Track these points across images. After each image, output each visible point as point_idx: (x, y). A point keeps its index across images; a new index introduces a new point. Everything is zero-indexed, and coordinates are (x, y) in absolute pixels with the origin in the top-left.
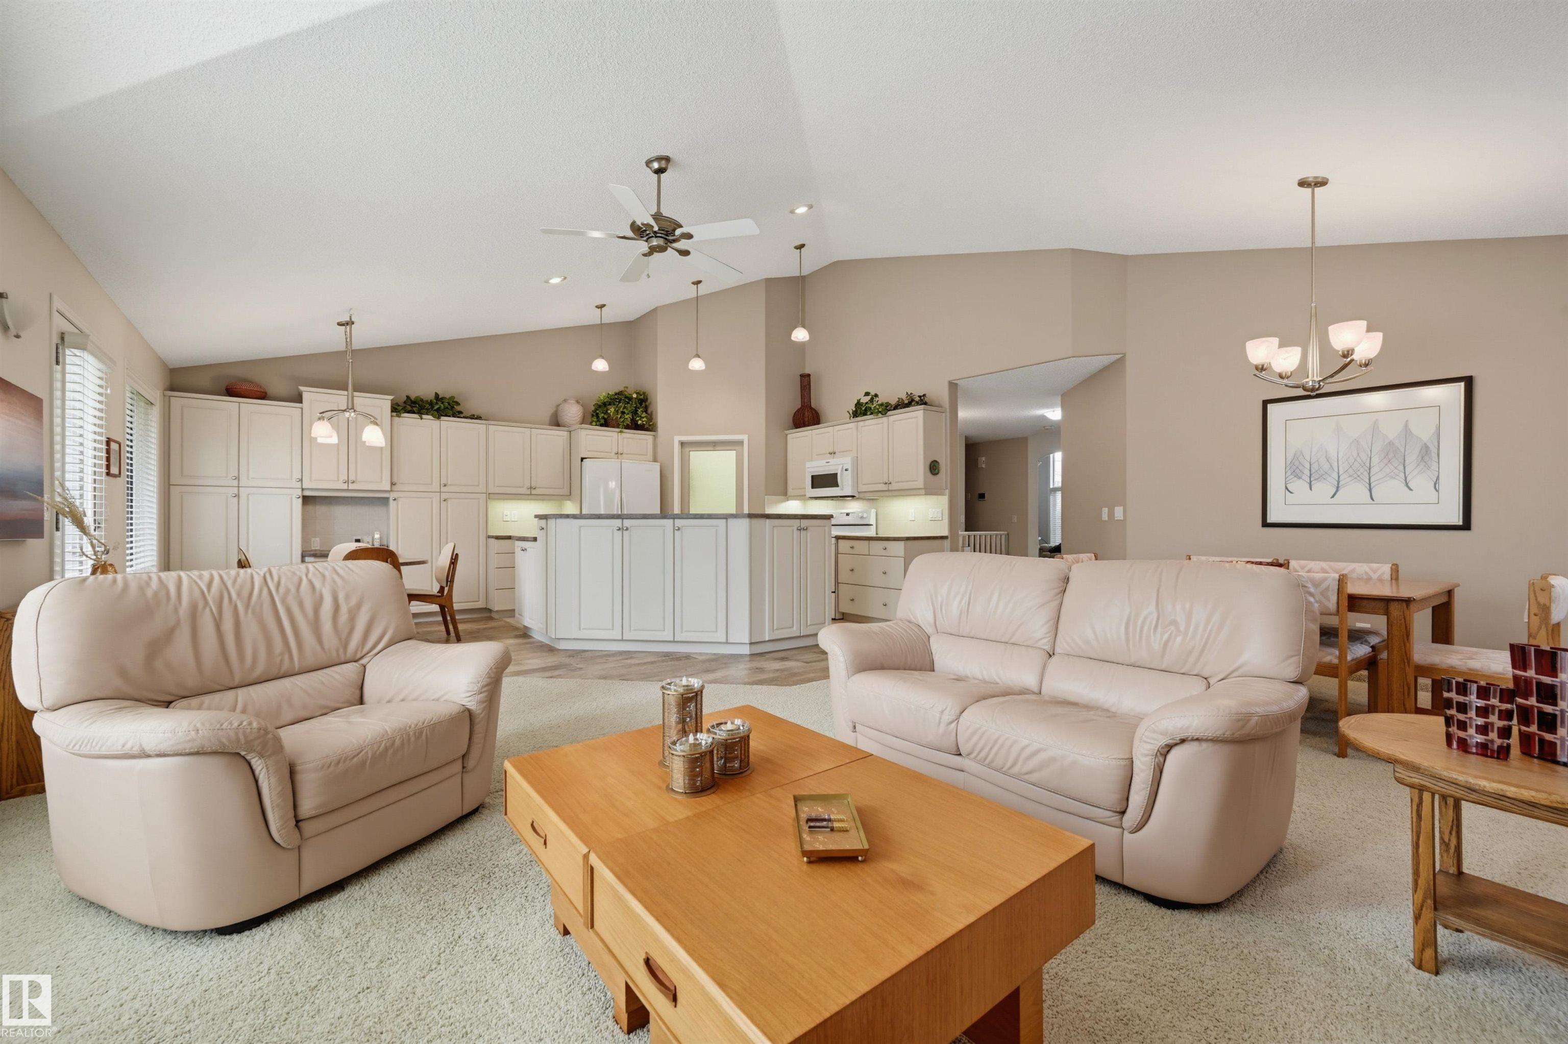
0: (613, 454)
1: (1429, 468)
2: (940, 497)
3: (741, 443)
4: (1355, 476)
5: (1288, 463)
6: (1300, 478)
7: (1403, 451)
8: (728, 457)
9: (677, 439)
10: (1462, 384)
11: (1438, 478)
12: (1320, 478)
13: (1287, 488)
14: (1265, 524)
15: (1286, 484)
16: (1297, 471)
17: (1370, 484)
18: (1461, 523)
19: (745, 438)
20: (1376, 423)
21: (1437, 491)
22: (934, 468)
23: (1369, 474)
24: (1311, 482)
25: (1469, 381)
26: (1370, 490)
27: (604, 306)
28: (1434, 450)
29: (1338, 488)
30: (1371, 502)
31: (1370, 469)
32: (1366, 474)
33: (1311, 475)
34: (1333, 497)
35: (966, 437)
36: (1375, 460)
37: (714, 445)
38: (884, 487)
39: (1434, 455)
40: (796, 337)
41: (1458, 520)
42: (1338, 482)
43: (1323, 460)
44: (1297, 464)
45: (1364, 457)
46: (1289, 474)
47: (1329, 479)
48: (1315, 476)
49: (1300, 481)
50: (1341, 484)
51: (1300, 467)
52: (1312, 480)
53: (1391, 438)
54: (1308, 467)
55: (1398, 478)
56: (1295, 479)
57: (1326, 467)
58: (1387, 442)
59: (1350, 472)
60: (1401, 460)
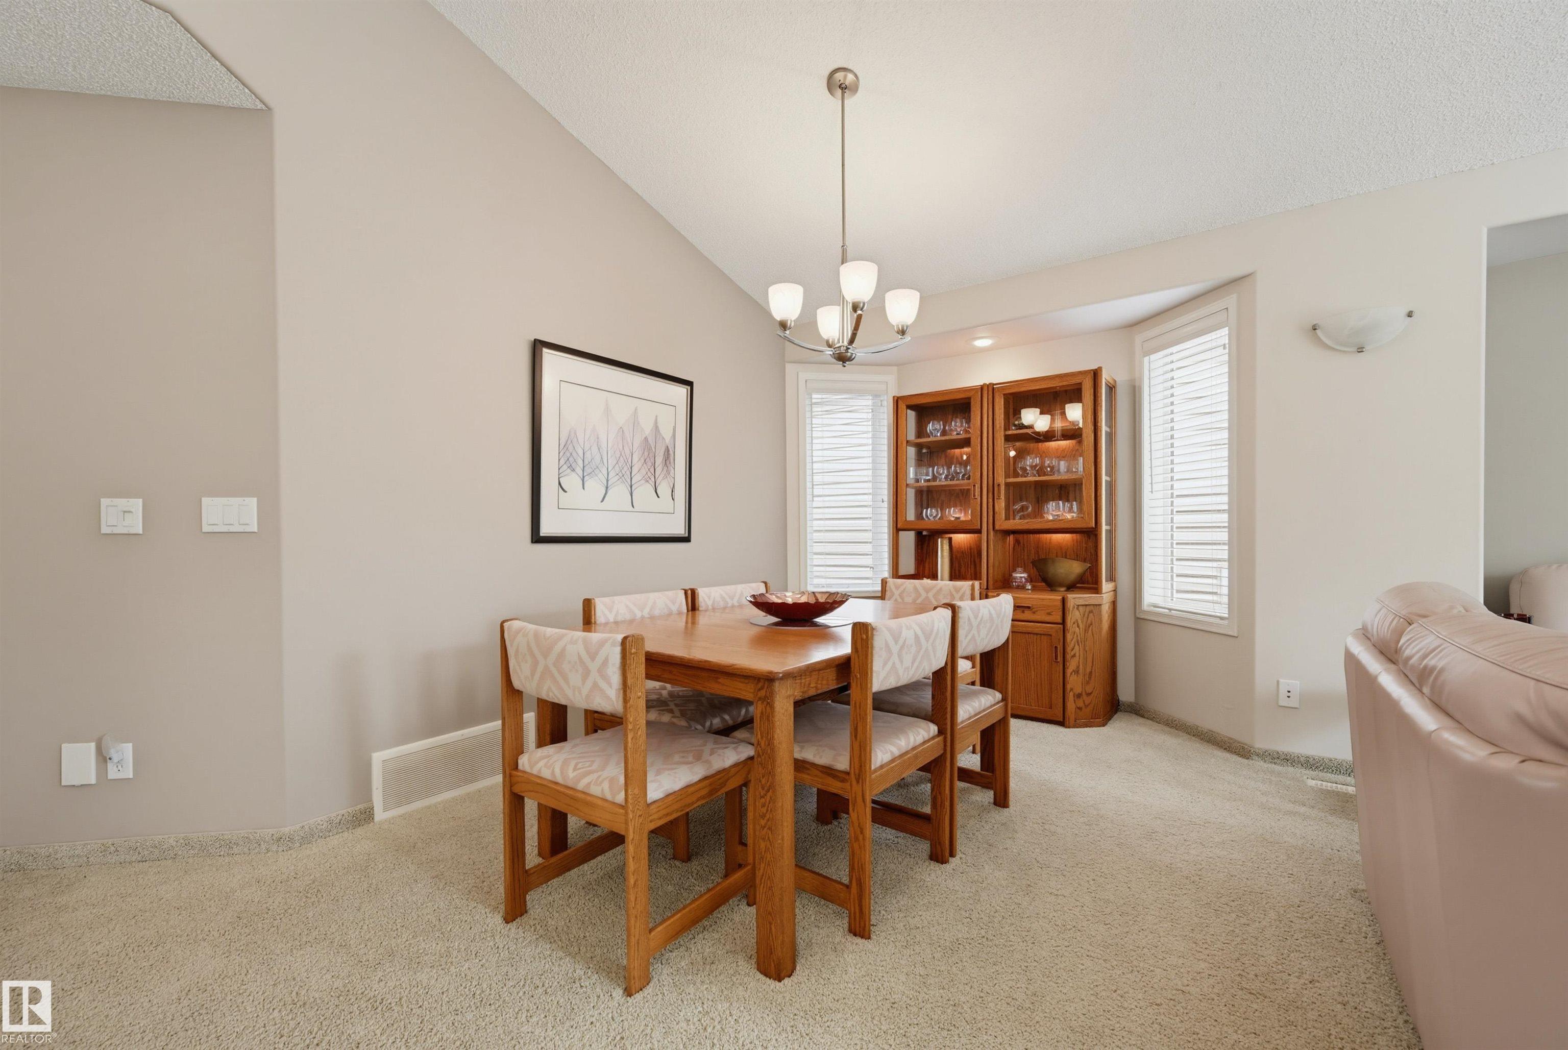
4: (620, 475)
5: (562, 445)
6: (573, 470)
7: (653, 450)
10: (688, 389)
12: (592, 473)
13: (560, 484)
14: (537, 538)
15: (559, 477)
16: (571, 459)
17: (631, 487)
18: (687, 535)
20: (635, 414)
21: (674, 499)
23: (631, 473)
24: (584, 477)
25: (691, 387)
26: (631, 492)
28: (671, 454)
29: (607, 488)
30: (631, 508)
31: (631, 467)
32: (629, 473)
33: (584, 467)
34: (602, 502)
36: (635, 458)
39: (672, 460)
41: (685, 532)
42: (607, 481)
43: (595, 449)
44: (571, 448)
45: (628, 452)
46: (562, 462)
47: (600, 475)
48: (588, 470)
49: (573, 474)
50: (610, 483)
51: (574, 454)
52: (585, 474)
53: (647, 433)
54: (581, 455)
55: (650, 481)
56: (569, 470)
57: (598, 458)
58: (644, 436)
59: (617, 468)
60: (652, 460)
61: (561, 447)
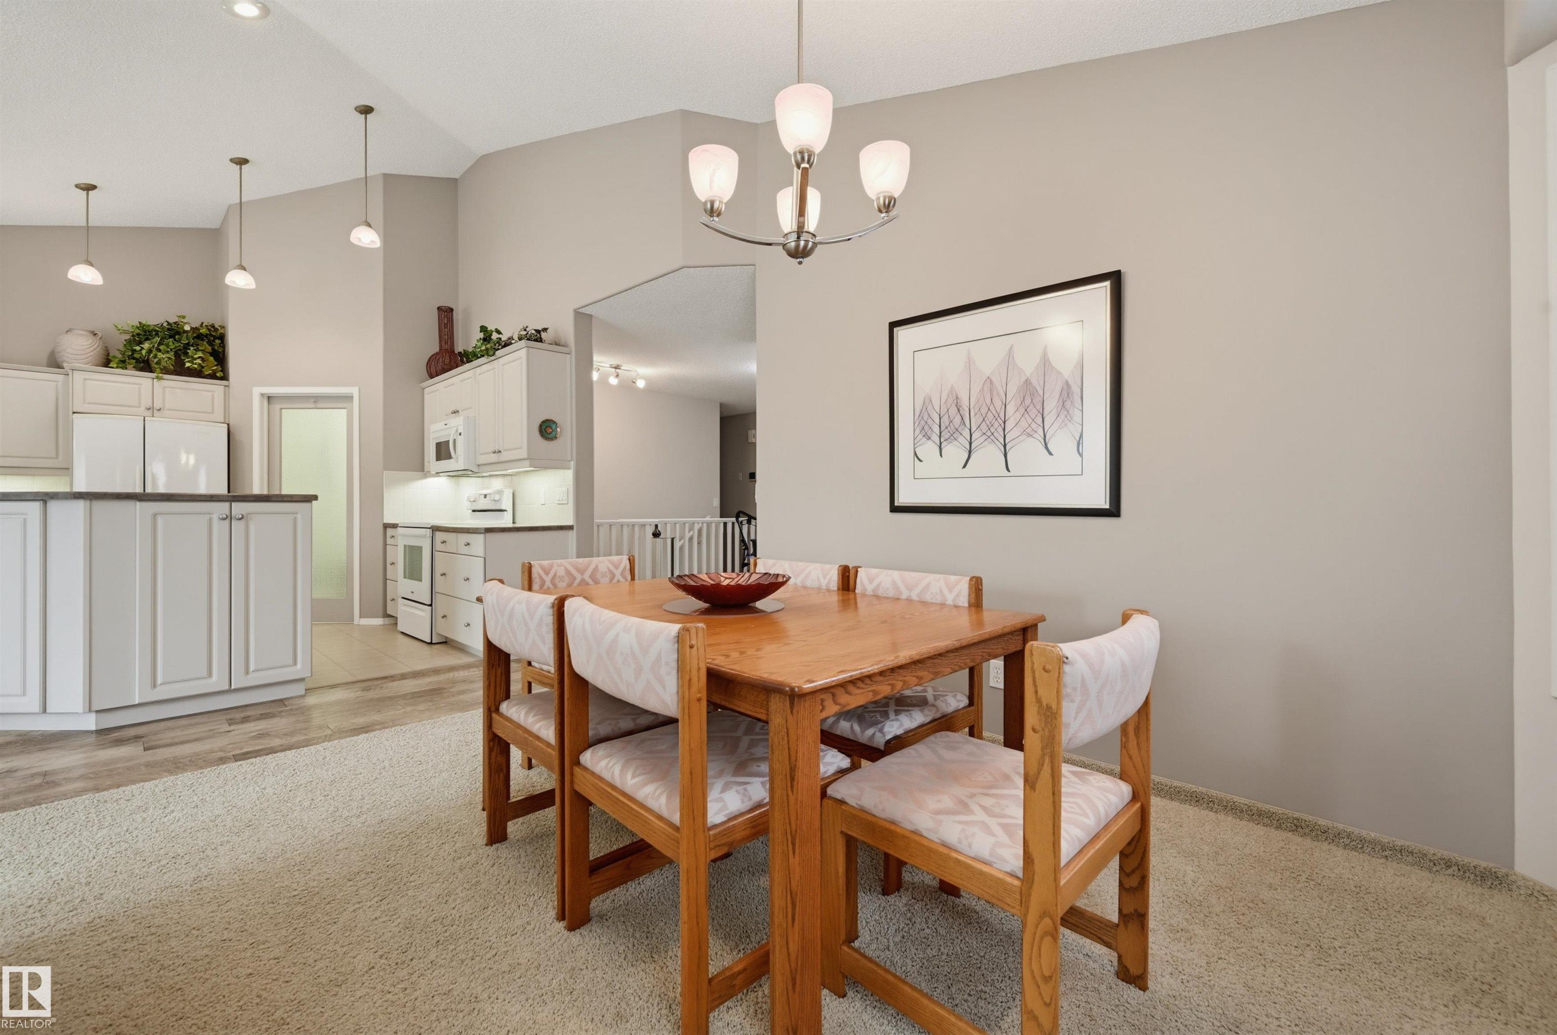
0: (143, 408)
1: (1071, 420)
2: (562, 472)
3: (349, 398)
4: (989, 434)
5: (917, 414)
6: (929, 438)
7: (1041, 392)
8: (337, 418)
9: (257, 391)
10: (1107, 284)
11: (1081, 436)
12: (952, 438)
13: (915, 454)
15: (914, 449)
16: (926, 427)
17: (1005, 446)
18: (1107, 506)
19: (354, 391)
20: (1010, 353)
21: (1081, 455)
22: (547, 429)
23: (1004, 430)
24: (941, 443)
25: (1116, 278)
26: (1005, 455)
27: (94, 187)
28: (1076, 390)
29: (970, 452)
30: (1006, 473)
31: (1004, 423)
32: (1000, 430)
33: (940, 433)
34: (964, 467)
35: (722, 406)
36: (1011, 409)
37: (316, 400)
38: (493, 458)
39: (1077, 399)
40: (360, 239)
41: (1103, 502)
42: (971, 444)
43: (953, 410)
44: (926, 417)
45: (998, 404)
46: (917, 432)
47: (961, 439)
48: (945, 435)
49: (930, 442)
50: (973, 446)
51: (930, 421)
52: (942, 440)
53: (1028, 374)
54: (937, 421)
55: (1036, 435)
56: (924, 439)
57: (957, 420)
58: (1023, 379)
59: (984, 427)
60: (1039, 407)
61: (916, 417)
